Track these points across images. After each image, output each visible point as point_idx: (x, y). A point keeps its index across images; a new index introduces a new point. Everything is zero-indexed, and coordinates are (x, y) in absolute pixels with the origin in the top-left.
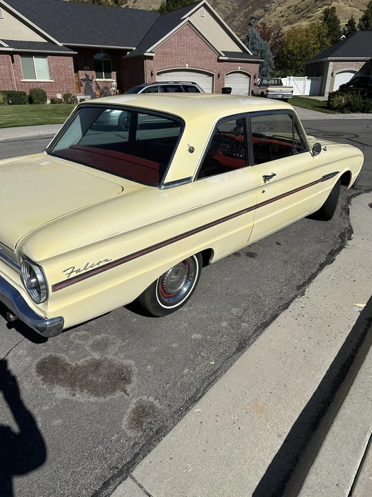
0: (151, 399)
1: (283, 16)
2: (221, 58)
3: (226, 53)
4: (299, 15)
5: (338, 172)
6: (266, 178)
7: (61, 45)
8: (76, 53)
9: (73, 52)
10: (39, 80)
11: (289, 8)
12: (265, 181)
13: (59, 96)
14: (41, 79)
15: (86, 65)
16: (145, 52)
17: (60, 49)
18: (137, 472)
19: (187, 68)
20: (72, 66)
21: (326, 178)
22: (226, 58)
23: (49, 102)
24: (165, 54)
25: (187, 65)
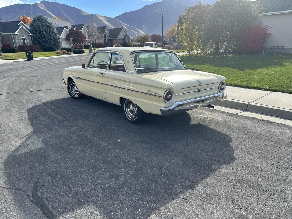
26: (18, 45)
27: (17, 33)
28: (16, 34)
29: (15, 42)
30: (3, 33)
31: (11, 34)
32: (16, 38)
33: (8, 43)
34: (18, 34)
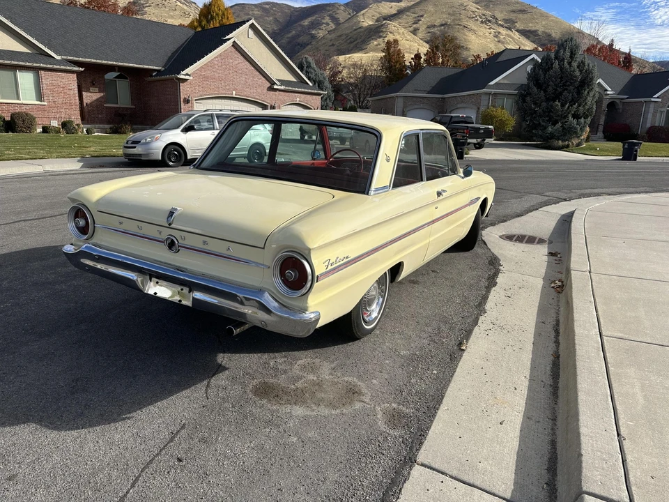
0: (394, 405)
1: (333, 45)
2: (275, 87)
3: (282, 82)
4: (352, 45)
5: (479, 198)
6: (439, 194)
7: (58, 58)
8: (83, 69)
9: (76, 69)
10: (24, 102)
11: (340, 36)
12: (438, 196)
13: (55, 123)
14: (26, 100)
15: (93, 85)
16: (179, 73)
17: (58, 62)
18: (421, 457)
19: (234, 96)
20: (75, 86)
21: (472, 202)
22: (283, 87)
23: (39, 130)
24: (206, 78)
25: (234, 92)
26: (648, 125)
27: (658, 98)
28: (653, 100)
29: (645, 118)
30: (627, 98)
31: (643, 100)
32: (651, 110)
33: (628, 121)
34: (660, 100)
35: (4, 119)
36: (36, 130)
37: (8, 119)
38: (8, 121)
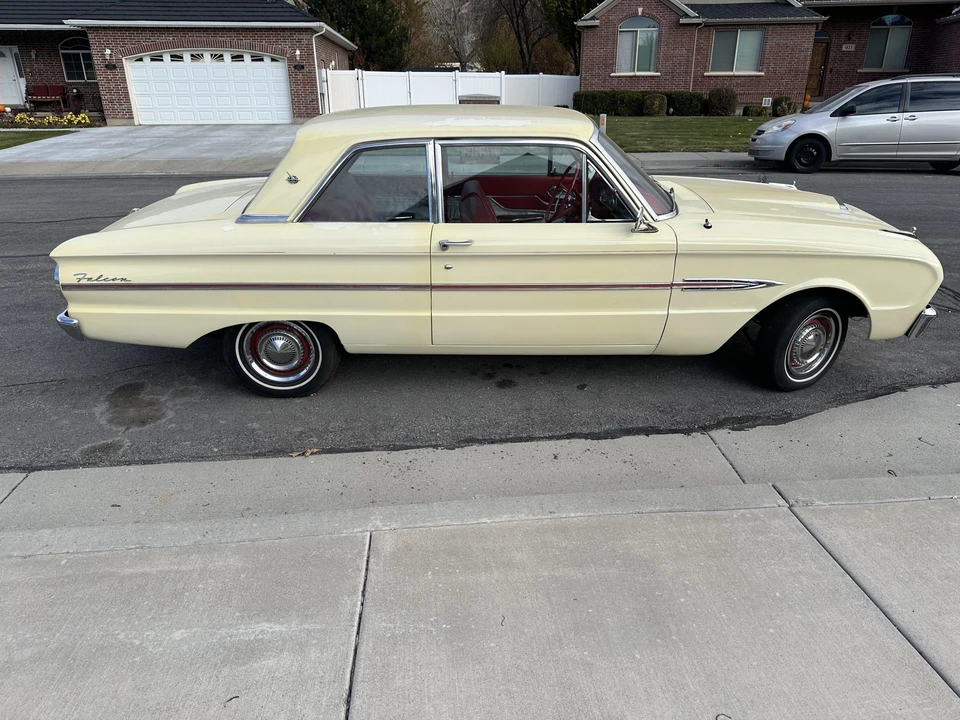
7: (799, 5)
9: (817, 18)
10: (736, 74)
12: (442, 248)
13: (767, 102)
14: (741, 70)
15: (849, 39)
20: (809, 45)
35: (701, 98)
36: (734, 112)
37: (706, 97)
38: (705, 100)
